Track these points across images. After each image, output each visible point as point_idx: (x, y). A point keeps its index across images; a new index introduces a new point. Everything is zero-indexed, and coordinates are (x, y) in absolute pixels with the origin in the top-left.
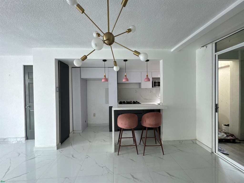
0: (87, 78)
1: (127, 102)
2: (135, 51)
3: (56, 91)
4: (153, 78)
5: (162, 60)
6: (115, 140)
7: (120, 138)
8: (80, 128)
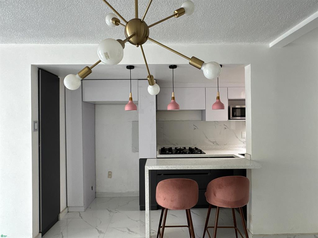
0: (95, 102)
1: (176, 148)
2: (193, 57)
3: (34, 130)
4: (229, 100)
5: (249, 65)
6: (150, 230)
7: (162, 226)
8: (81, 202)
